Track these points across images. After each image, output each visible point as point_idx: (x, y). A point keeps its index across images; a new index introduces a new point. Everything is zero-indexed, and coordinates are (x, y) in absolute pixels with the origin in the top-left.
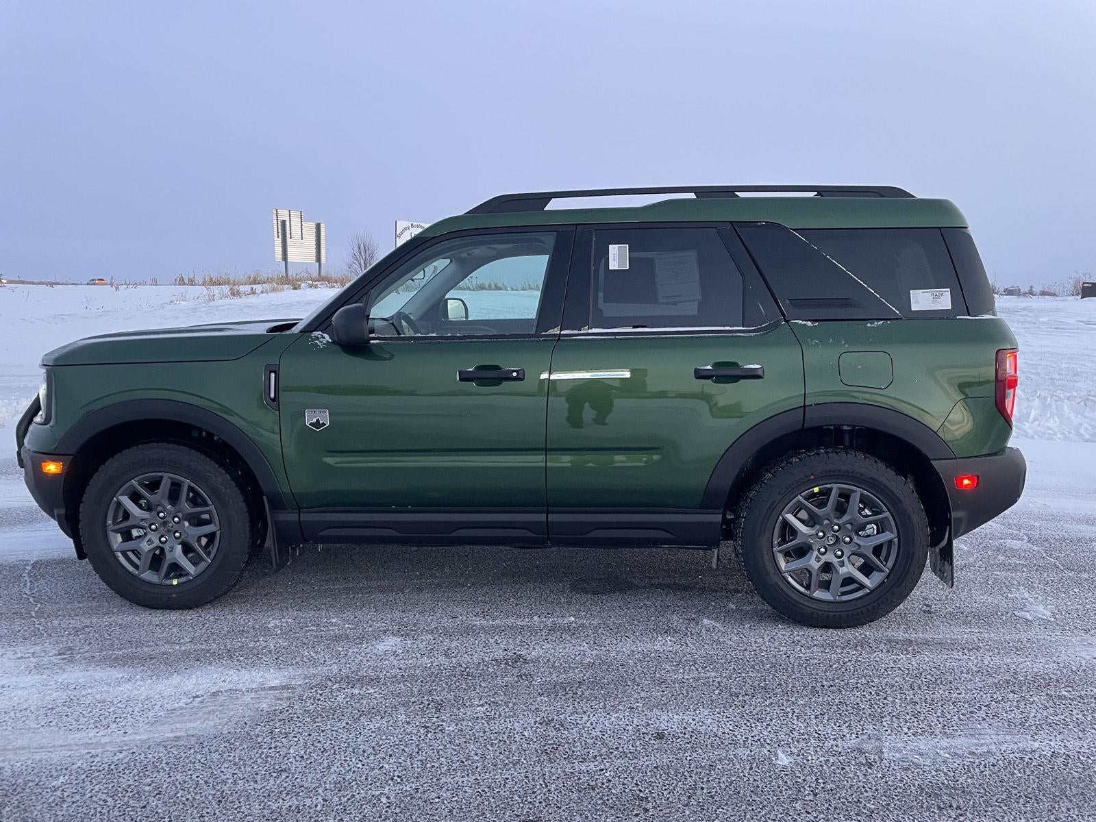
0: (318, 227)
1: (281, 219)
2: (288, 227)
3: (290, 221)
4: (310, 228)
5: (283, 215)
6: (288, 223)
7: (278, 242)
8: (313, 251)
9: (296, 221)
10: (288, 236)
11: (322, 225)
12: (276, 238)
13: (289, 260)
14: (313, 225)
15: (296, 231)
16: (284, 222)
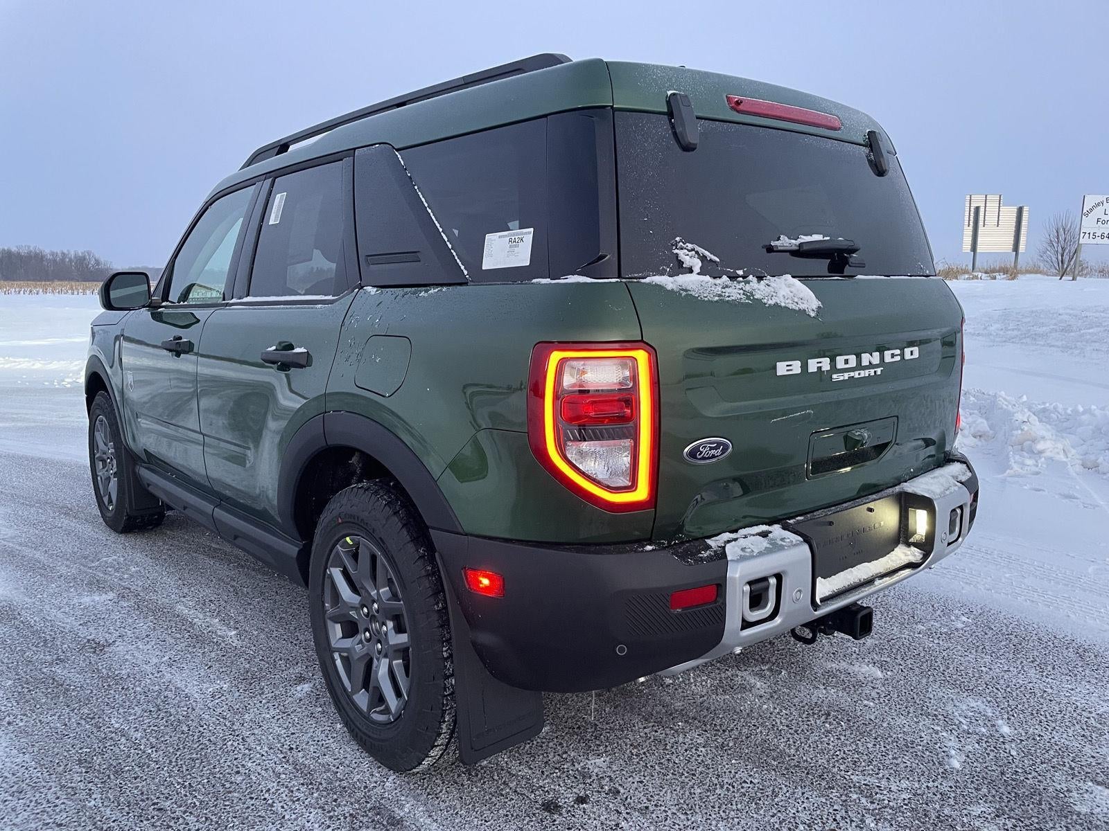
0: (1020, 211)
1: (974, 205)
2: (981, 214)
3: (985, 207)
4: (1009, 214)
5: (978, 201)
6: (982, 210)
7: (968, 232)
8: (1011, 239)
9: (992, 206)
10: (981, 223)
11: (1026, 209)
12: (966, 227)
13: (978, 250)
14: (1014, 209)
15: (991, 217)
16: (977, 209)
